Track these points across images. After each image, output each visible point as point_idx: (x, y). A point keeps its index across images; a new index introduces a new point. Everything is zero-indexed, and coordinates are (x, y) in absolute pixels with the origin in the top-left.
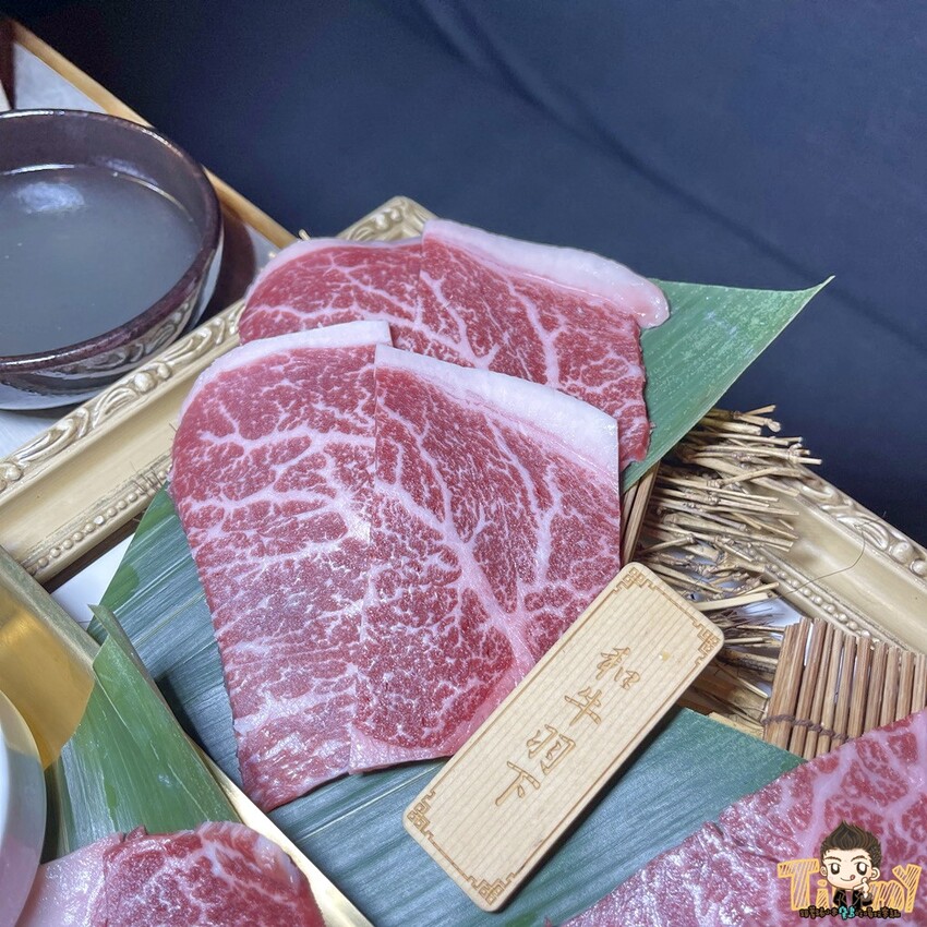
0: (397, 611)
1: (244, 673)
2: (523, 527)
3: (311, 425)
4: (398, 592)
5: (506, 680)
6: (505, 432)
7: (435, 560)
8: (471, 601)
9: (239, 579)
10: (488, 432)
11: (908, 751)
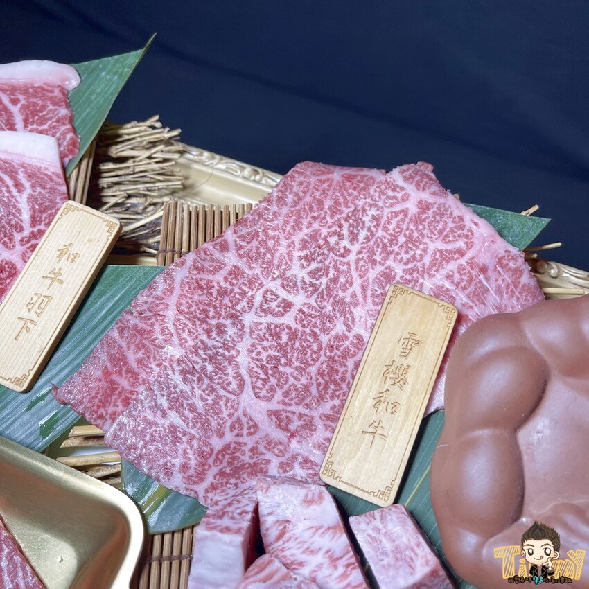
2: (10, 204)
11: (224, 247)
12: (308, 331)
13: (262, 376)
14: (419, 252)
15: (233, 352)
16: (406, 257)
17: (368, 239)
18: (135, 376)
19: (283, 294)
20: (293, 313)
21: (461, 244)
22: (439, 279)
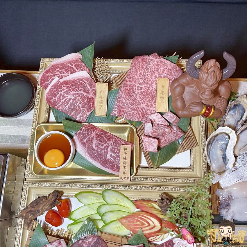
0: (81, 101)
1: (74, 116)
2: (85, 86)
3: (60, 92)
4: (80, 100)
5: (94, 100)
6: (77, 79)
7: (81, 95)
8: (87, 96)
9: (66, 109)
10: (76, 80)
11: (127, 81)
12: (146, 91)
13: (142, 100)
14: (159, 71)
15: (137, 99)
16: (158, 72)
17: (150, 71)
18: (123, 108)
19: (140, 86)
20: (143, 89)
21: (166, 67)
22: (164, 74)
